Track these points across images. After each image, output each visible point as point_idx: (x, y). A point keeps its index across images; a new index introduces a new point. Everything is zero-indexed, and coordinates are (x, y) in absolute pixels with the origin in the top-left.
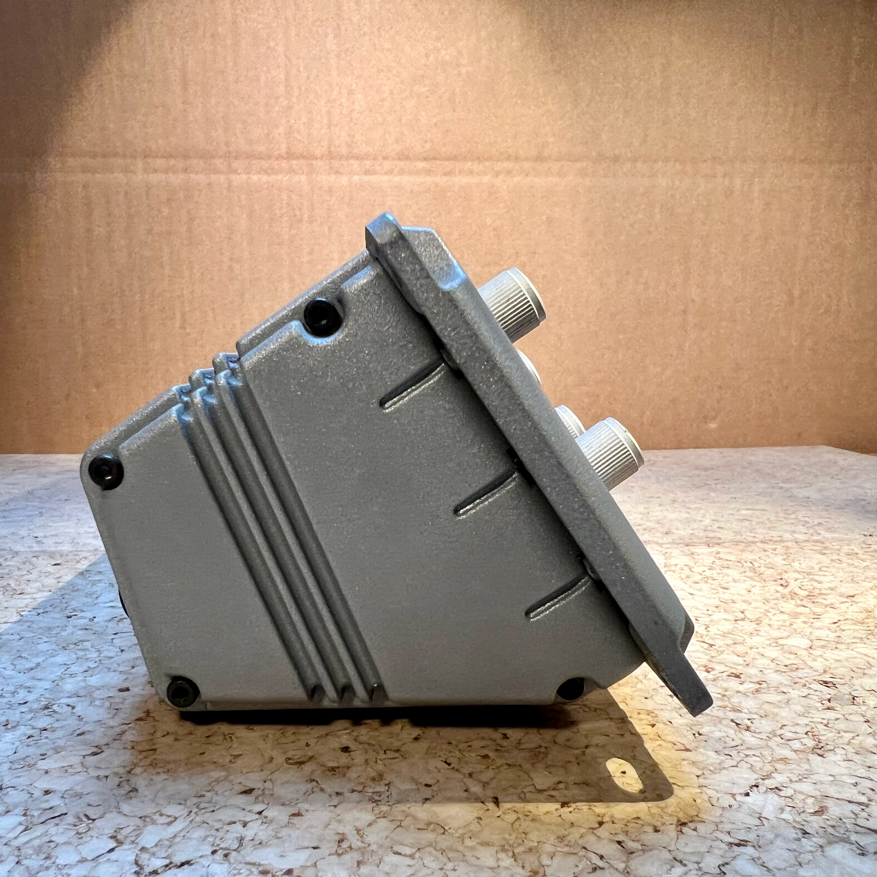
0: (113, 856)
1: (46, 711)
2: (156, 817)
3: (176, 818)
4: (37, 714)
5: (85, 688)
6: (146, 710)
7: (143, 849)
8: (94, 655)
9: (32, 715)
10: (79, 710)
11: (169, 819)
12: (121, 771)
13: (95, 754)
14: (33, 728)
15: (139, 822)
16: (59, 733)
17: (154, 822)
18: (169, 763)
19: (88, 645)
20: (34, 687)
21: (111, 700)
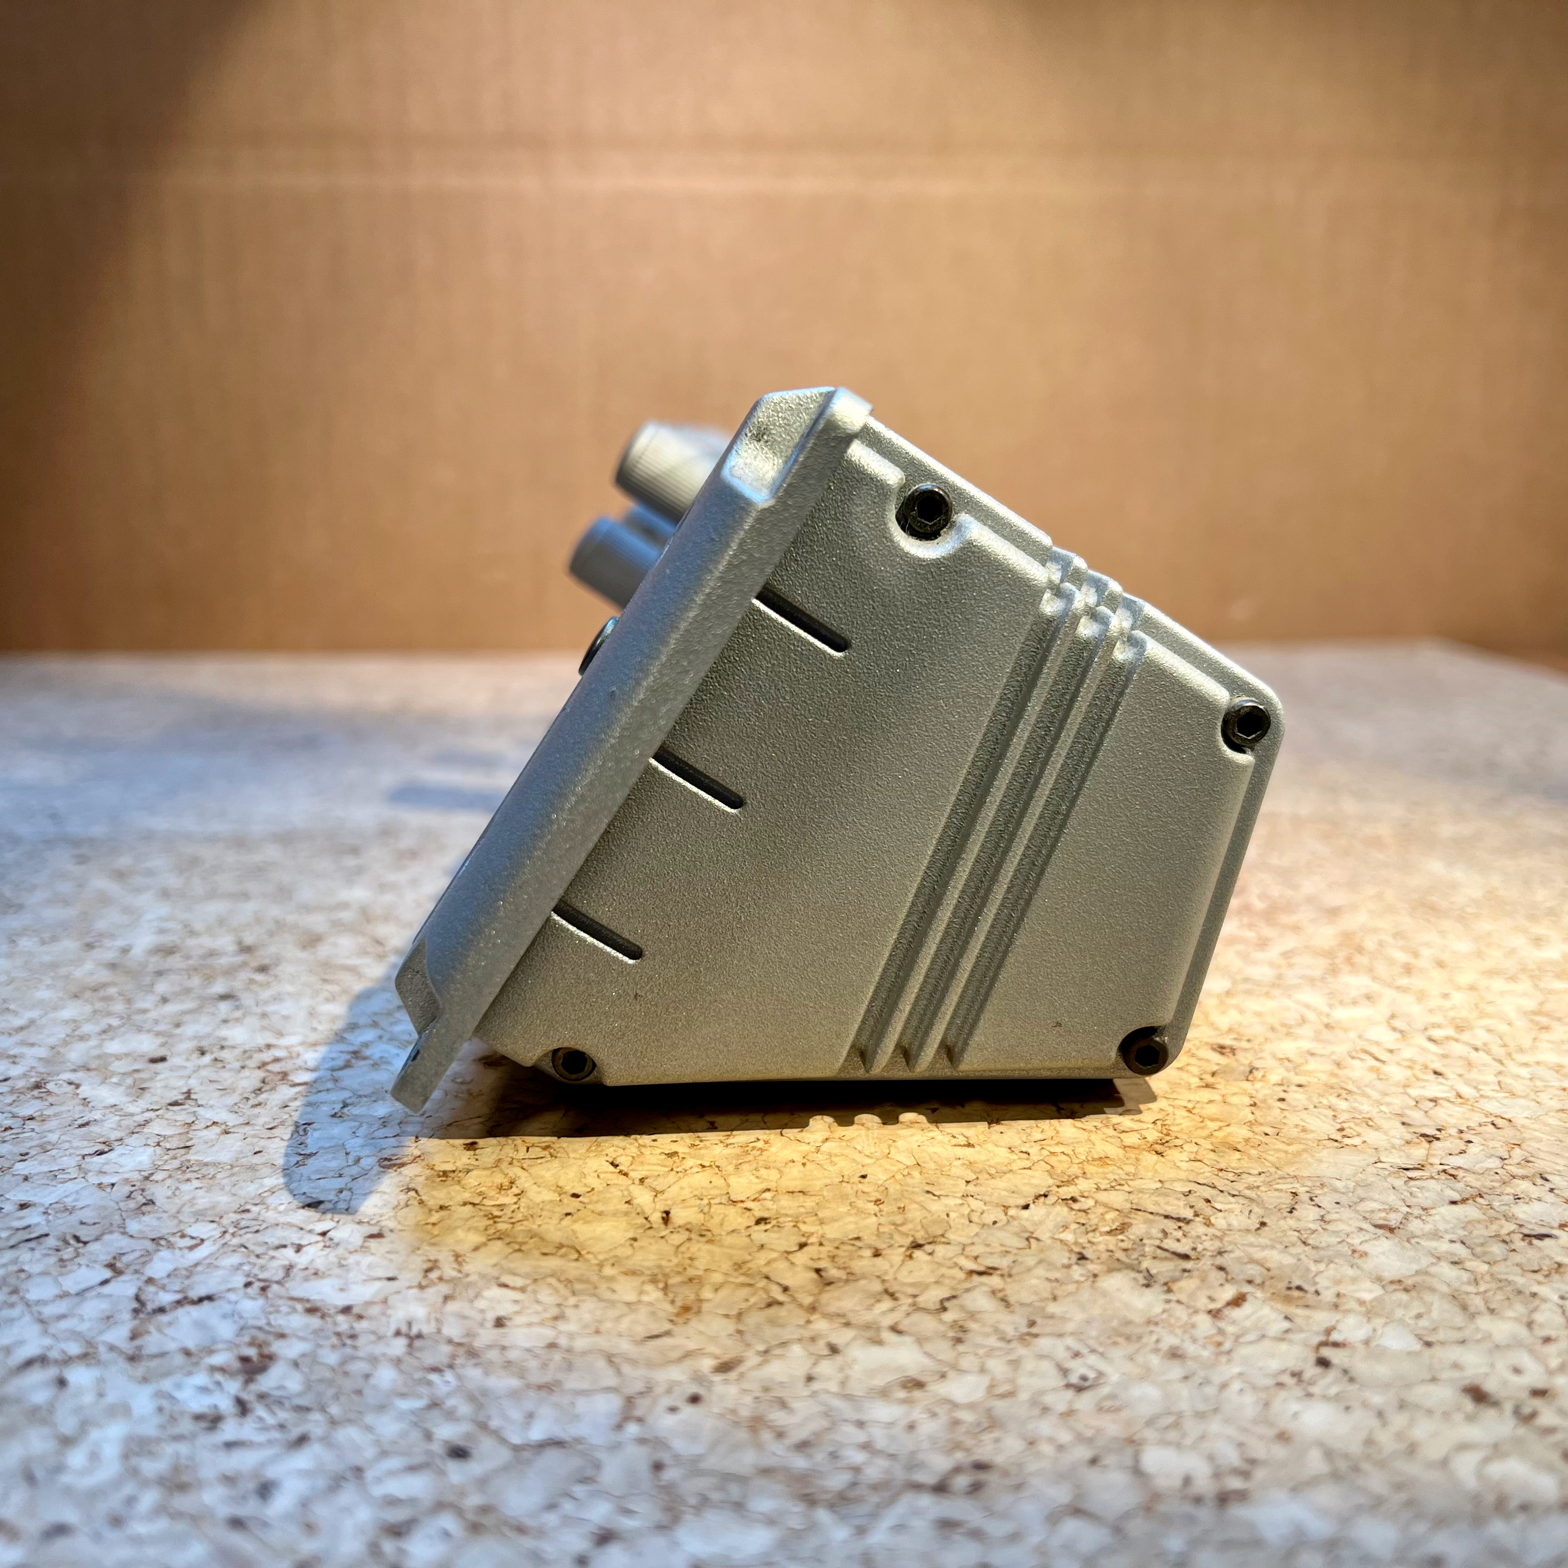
0: (106, 1289)
1: (36, 1092)
2: (176, 1240)
3: (202, 1241)
4: (22, 1097)
5: (99, 1057)
6: (185, 1090)
7: (150, 1281)
8: (119, 1007)
9: (14, 1097)
10: (84, 1091)
11: (193, 1242)
12: (136, 1176)
13: (101, 1153)
14: (14, 1116)
15: (149, 1246)
16: (52, 1124)
17: (170, 1246)
18: (206, 1164)
19: (112, 991)
20: (22, 1056)
21: (136, 1076)
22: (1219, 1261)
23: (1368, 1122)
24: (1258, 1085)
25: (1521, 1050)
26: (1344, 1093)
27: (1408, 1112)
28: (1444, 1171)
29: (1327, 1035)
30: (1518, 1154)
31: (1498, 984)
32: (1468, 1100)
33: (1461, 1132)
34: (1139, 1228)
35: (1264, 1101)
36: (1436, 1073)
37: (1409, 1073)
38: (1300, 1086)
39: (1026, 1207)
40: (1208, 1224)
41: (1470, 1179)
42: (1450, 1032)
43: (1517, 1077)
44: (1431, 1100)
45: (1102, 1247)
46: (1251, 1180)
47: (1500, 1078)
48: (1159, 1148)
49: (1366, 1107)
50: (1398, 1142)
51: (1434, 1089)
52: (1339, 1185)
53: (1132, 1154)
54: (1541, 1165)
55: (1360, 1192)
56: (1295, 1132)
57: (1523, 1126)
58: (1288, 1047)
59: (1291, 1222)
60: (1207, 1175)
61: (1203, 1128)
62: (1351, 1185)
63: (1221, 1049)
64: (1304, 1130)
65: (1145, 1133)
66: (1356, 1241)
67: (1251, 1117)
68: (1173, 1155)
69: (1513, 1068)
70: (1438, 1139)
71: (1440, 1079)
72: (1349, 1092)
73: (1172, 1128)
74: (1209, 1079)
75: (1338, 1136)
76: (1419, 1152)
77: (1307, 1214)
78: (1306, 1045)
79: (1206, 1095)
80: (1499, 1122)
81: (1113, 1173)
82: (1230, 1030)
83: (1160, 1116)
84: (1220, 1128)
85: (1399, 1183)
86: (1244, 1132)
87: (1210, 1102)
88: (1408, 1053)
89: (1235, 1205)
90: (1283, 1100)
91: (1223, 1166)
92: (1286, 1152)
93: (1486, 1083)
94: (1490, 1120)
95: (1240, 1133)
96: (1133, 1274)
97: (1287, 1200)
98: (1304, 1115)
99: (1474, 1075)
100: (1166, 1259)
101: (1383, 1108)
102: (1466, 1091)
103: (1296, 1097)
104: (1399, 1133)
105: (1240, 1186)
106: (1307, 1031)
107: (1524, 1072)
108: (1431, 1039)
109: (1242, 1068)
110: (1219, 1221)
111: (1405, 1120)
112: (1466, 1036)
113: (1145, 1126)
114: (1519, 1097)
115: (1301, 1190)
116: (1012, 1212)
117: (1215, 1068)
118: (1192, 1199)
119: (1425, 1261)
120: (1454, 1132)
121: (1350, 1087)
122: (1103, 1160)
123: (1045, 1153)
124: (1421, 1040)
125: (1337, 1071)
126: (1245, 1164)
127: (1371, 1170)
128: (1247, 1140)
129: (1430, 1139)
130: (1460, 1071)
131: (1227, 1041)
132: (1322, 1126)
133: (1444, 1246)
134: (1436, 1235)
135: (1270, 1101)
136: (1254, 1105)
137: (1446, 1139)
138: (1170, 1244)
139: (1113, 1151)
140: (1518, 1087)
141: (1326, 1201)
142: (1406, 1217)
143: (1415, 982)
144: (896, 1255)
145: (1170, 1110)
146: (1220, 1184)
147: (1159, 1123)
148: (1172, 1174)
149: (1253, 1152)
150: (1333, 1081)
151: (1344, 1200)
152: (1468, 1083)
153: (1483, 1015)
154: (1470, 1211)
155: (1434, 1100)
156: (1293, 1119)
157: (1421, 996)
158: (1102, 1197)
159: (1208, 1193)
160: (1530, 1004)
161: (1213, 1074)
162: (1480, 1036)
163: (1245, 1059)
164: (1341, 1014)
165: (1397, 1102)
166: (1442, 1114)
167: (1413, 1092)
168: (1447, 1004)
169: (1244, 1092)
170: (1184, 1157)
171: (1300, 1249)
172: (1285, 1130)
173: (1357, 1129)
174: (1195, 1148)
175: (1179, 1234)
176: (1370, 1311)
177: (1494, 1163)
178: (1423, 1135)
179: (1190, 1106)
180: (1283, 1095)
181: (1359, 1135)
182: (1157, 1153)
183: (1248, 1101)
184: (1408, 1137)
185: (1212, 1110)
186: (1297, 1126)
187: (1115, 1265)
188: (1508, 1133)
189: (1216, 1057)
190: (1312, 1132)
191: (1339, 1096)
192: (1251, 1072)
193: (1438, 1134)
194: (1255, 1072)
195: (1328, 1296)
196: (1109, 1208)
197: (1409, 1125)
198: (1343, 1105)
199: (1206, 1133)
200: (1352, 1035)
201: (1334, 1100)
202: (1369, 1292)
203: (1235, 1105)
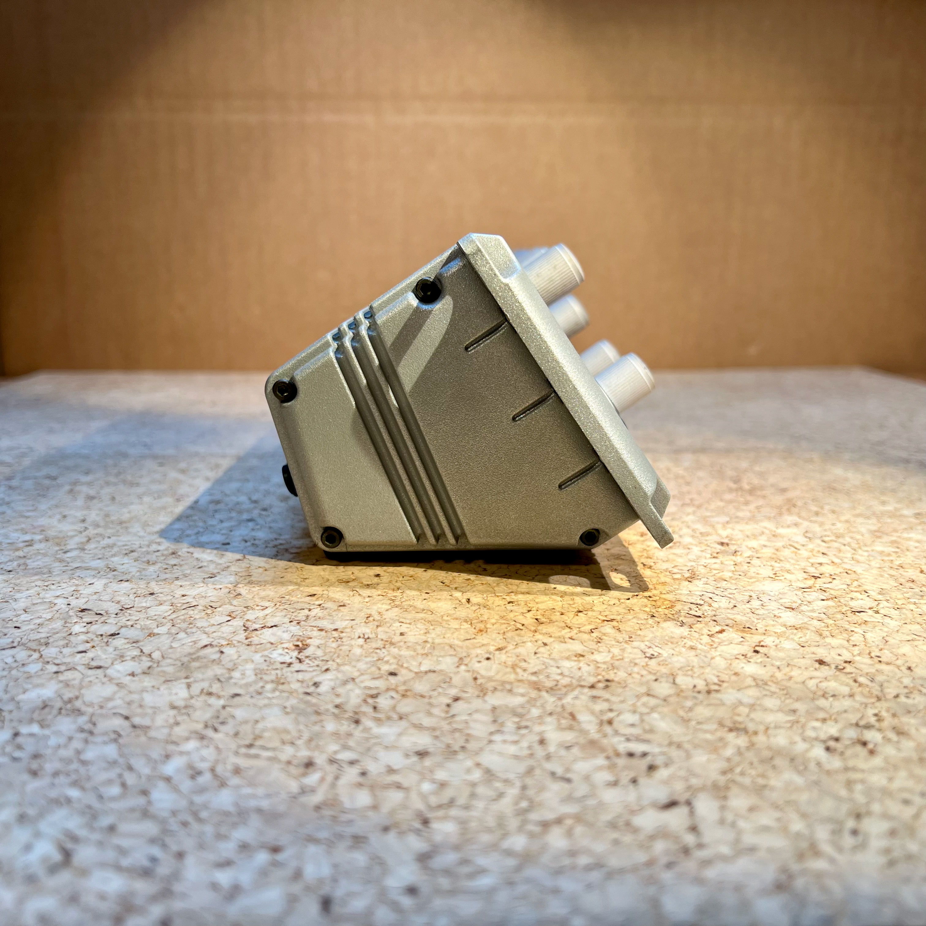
2: (255, 607)
3: (267, 607)
6: (243, 554)
7: (247, 620)
11: (263, 608)
15: (245, 609)
22: (714, 618)
23: (788, 571)
24: (738, 557)
25: (866, 545)
26: (778, 561)
27: (808, 568)
28: (821, 589)
29: (774, 539)
30: (855, 584)
31: (860, 520)
32: (836, 564)
33: (831, 575)
34: (678, 607)
35: (741, 563)
36: (823, 553)
37: (811, 554)
38: (758, 558)
39: (629, 599)
40: (710, 605)
41: (832, 592)
42: (833, 538)
43: (862, 556)
44: (819, 564)
45: (662, 613)
46: (731, 591)
47: (853, 556)
48: (690, 579)
49: (788, 566)
50: (801, 579)
51: (822, 559)
52: (772, 594)
53: (677, 582)
54: (865, 588)
55: (781, 596)
56: (753, 575)
57: (860, 574)
58: (754, 543)
59: (748, 605)
60: (710, 589)
61: (711, 573)
62: (777, 594)
63: (722, 544)
64: (758, 574)
65: (684, 574)
66: (776, 613)
67: (734, 569)
68: (696, 582)
69: (860, 552)
70: (820, 578)
71: (825, 556)
72: (781, 560)
73: (697, 573)
74: (715, 555)
75: (773, 576)
76: (810, 582)
77: (755, 603)
78: (763, 543)
79: (714, 560)
80: (849, 572)
81: (667, 588)
82: (727, 537)
83: (691, 568)
84: (719, 573)
85: (799, 593)
86: (730, 574)
87: (715, 563)
88: (811, 546)
89: (724, 600)
90: (749, 563)
91: (719, 586)
92: (748, 582)
93: (846, 558)
94: (845, 571)
95: (727, 575)
96: (675, 622)
97: (747, 598)
98: (758, 568)
99: (841, 555)
100: (690, 617)
101: (796, 566)
102: (836, 560)
103: (755, 562)
104: (801, 575)
105: (726, 593)
106: (764, 538)
107: (866, 554)
108: (823, 541)
109: (731, 551)
110: (715, 605)
111: (806, 571)
112: (840, 540)
113: (684, 572)
114: (861, 563)
115: (754, 596)
116: (622, 601)
117: (718, 551)
118: (703, 597)
119: (806, 620)
120: (828, 575)
121: (782, 559)
122: (664, 584)
123: (637, 580)
124: (819, 541)
125: (776, 552)
126: (729, 585)
127: (788, 588)
128: (731, 577)
129: (816, 578)
130: (834, 553)
131: (725, 541)
132: (767, 572)
133: (815, 615)
134: (813, 611)
135: (743, 563)
136: (736, 564)
137: (823, 578)
138: (691, 612)
139: (668, 580)
140: (861, 559)
141: (765, 599)
142: (800, 605)
143: (819, 519)
144: (571, 615)
145: (696, 566)
146: (717, 592)
147: (690, 571)
148: (696, 589)
149: (734, 582)
150: (774, 556)
151: (772, 598)
152: (838, 557)
153: (850, 532)
154: (830, 603)
155: (821, 564)
156: (752, 570)
157: (821, 524)
158: (663, 596)
159: (711, 595)
160: (874, 528)
161: (717, 553)
162: (848, 540)
163: (733, 548)
164: (781, 531)
165: (803, 564)
166: (822, 569)
167: (811, 561)
168: (834, 527)
169: (732, 560)
170: (702, 582)
171: (751, 615)
172: (749, 574)
173: (783, 574)
174: (707, 580)
175: (697, 609)
176: (779, 635)
177: (845, 587)
178: (813, 576)
179: (705, 565)
180: (749, 561)
181: (783, 576)
182: (689, 581)
183: (733, 563)
184: (806, 577)
185: (716, 566)
186: (754, 572)
187: (667, 619)
188: (853, 576)
189: (720, 547)
190: (761, 574)
191: (776, 562)
192: (735, 552)
193: (820, 576)
194: (737, 553)
195: (761, 631)
196: (665, 600)
197: (807, 573)
198: (777, 565)
199: (712, 574)
200: (785, 539)
201: (773, 563)
202: (780, 629)
203: (727, 565)
